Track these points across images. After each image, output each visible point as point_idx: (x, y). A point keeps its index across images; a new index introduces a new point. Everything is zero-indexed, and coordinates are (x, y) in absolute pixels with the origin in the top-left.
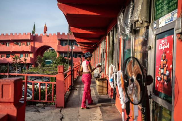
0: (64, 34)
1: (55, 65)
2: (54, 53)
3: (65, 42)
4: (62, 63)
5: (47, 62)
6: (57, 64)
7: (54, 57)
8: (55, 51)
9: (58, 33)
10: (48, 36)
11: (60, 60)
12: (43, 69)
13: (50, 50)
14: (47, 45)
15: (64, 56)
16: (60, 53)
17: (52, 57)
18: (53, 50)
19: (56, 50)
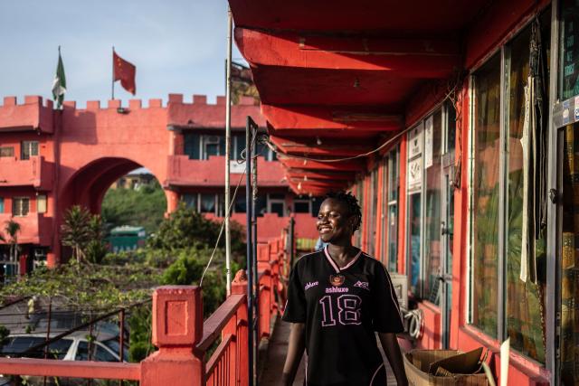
0: (200, 100)
1: (158, 252)
2: (154, 194)
3: (208, 142)
4: (191, 245)
5: (122, 235)
6: (168, 248)
7: (154, 212)
8: (158, 186)
9: (171, 96)
10: (126, 112)
11: (182, 227)
12: (94, 277)
13: (134, 182)
14: (119, 154)
15: (204, 210)
16: (182, 191)
17: (143, 215)
18: (148, 178)
19: (162, 178)
